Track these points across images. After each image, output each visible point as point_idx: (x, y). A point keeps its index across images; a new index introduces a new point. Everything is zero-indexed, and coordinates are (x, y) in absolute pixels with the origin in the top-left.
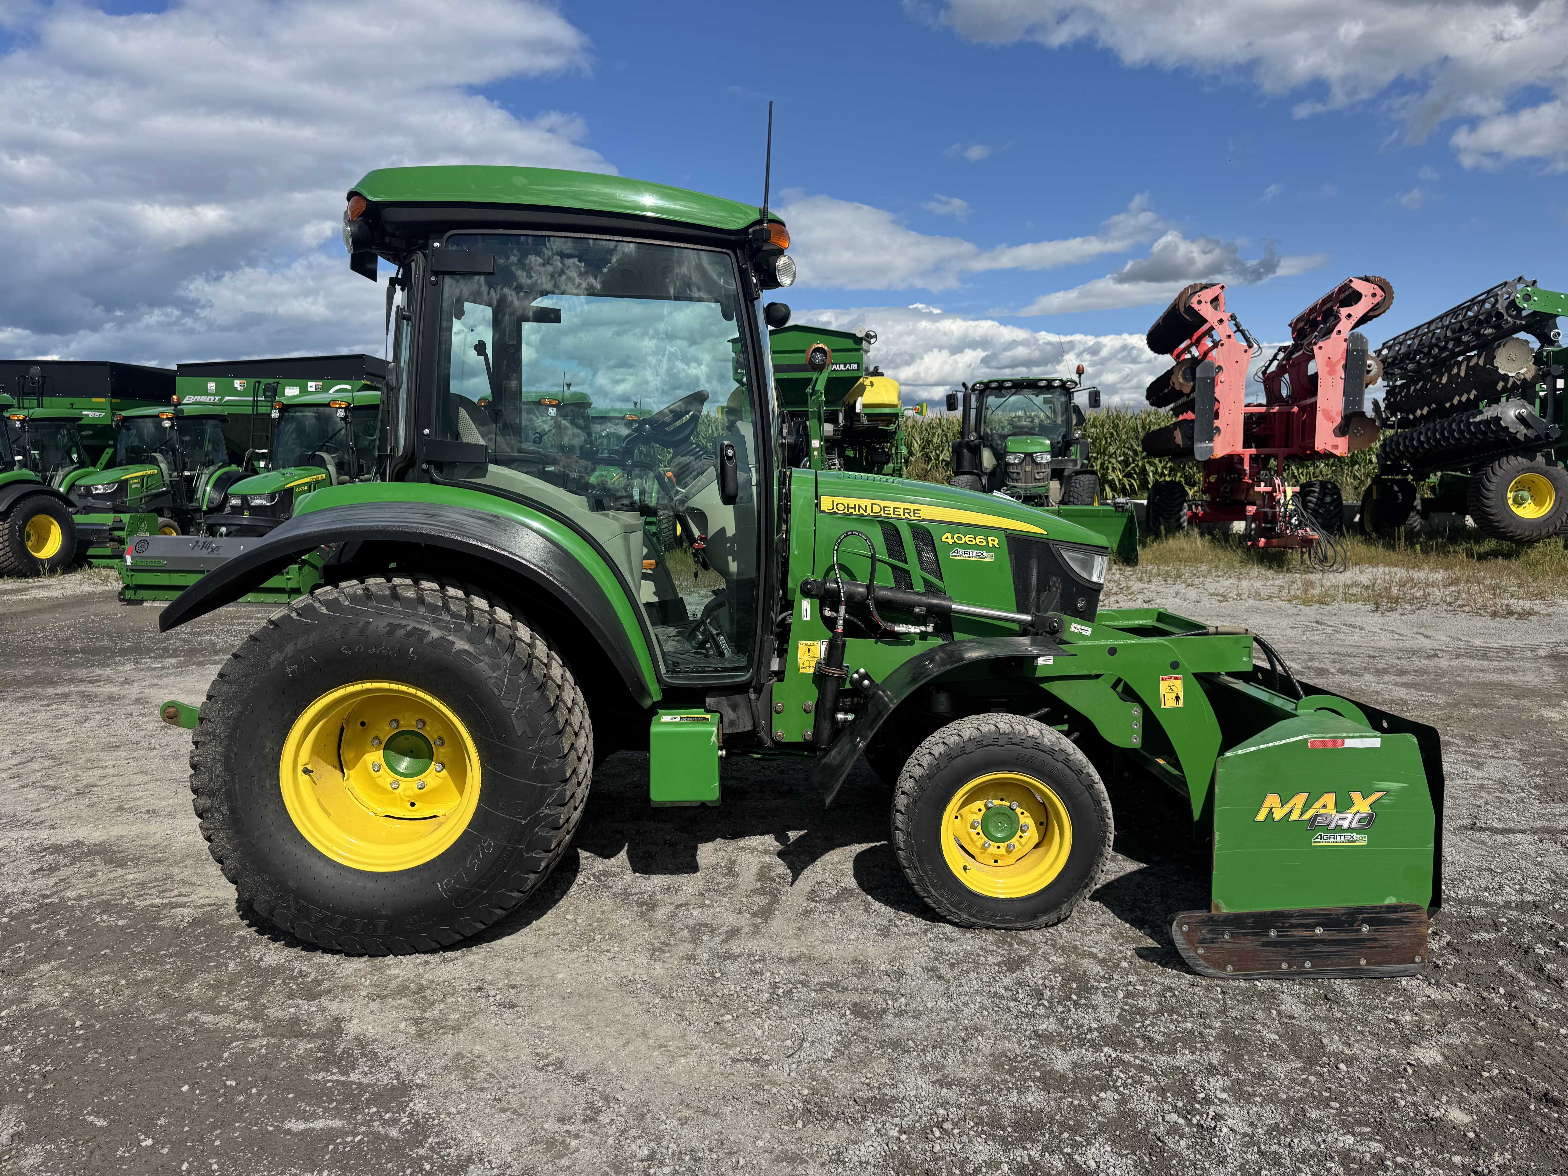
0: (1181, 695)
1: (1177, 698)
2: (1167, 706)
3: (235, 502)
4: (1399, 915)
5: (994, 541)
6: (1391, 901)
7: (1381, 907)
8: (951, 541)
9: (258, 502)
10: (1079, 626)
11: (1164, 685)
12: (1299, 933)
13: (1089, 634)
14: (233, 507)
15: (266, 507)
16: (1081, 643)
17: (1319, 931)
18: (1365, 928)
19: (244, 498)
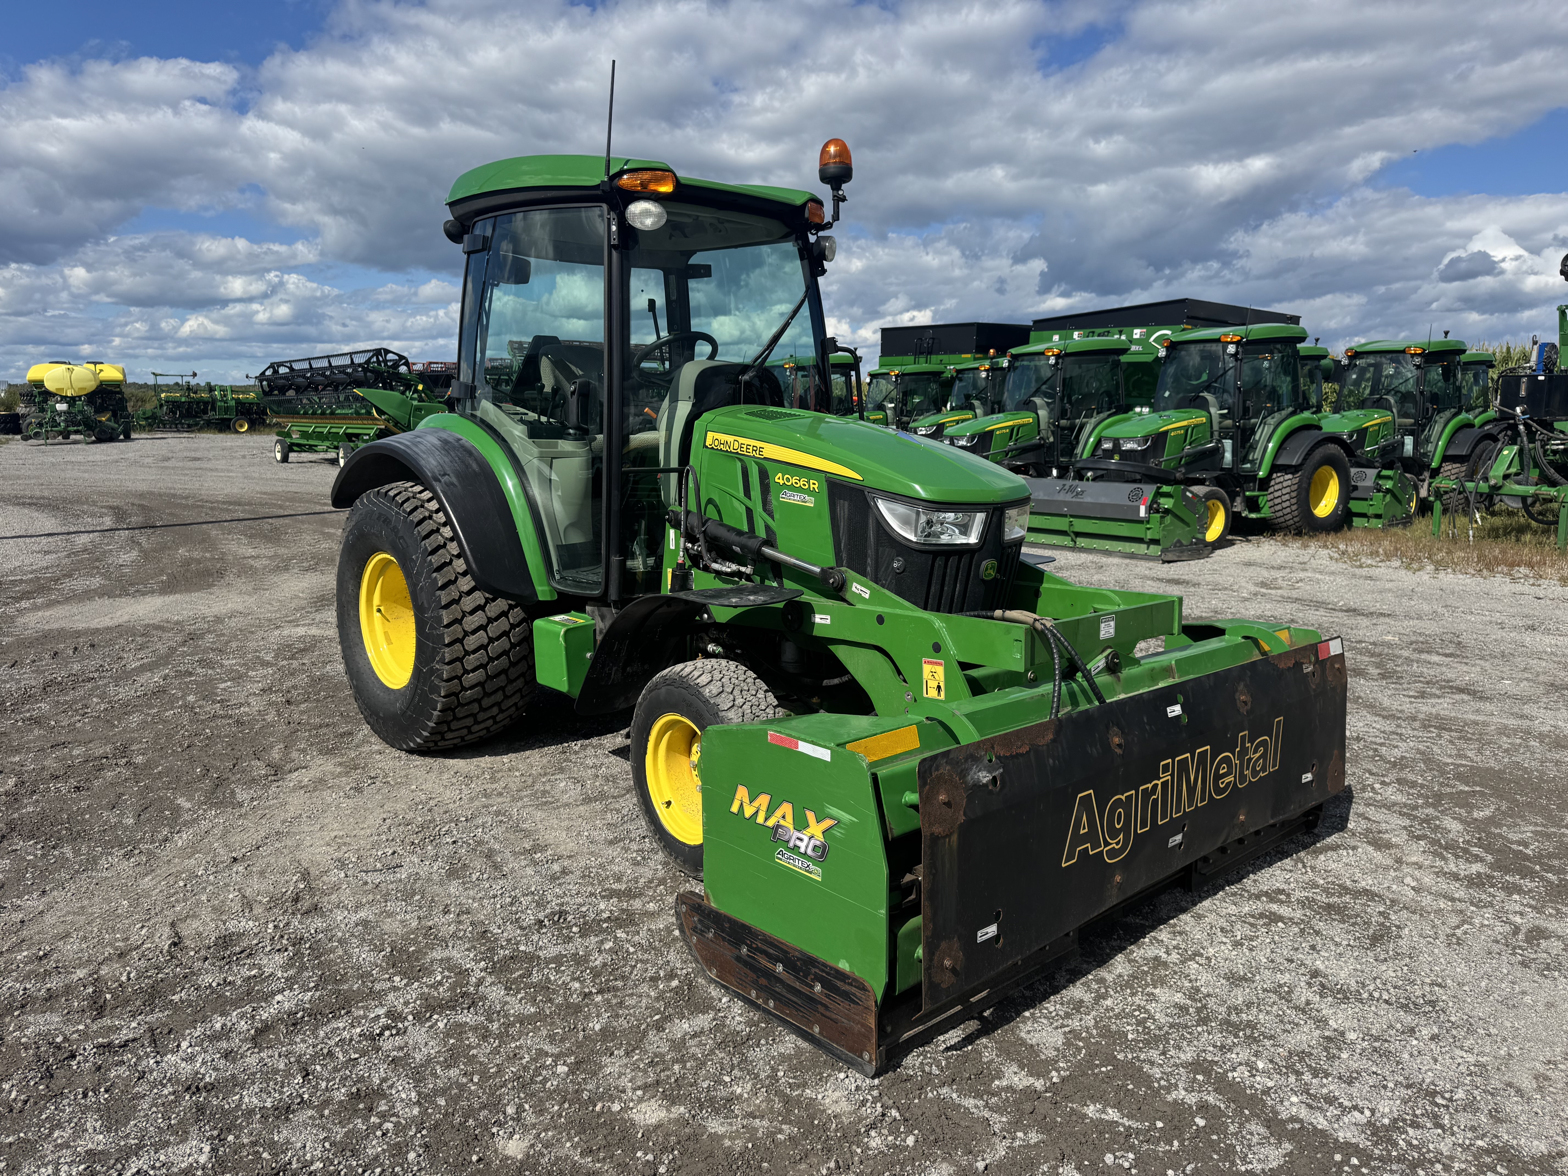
0: (942, 685)
1: (939, 687)
2: (930, 695)
3: (1107, 445)
4: (847, 988)
5: (815, 485)
6: (843, 965)
7: (831, 968)
8: (781, 482)
9: (1129, 446)
10: (859, 587)
11: (927, 669)
12: (764, 961)
13: (867, 596)
14: (1105, 450)
15: (1136, 451)
16: (859, 606)
17: (780, 968)
18: (818, 988)
19: (1116, 442)
